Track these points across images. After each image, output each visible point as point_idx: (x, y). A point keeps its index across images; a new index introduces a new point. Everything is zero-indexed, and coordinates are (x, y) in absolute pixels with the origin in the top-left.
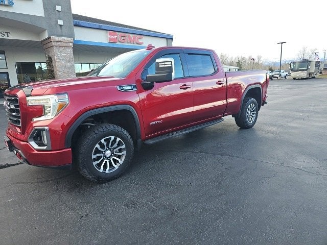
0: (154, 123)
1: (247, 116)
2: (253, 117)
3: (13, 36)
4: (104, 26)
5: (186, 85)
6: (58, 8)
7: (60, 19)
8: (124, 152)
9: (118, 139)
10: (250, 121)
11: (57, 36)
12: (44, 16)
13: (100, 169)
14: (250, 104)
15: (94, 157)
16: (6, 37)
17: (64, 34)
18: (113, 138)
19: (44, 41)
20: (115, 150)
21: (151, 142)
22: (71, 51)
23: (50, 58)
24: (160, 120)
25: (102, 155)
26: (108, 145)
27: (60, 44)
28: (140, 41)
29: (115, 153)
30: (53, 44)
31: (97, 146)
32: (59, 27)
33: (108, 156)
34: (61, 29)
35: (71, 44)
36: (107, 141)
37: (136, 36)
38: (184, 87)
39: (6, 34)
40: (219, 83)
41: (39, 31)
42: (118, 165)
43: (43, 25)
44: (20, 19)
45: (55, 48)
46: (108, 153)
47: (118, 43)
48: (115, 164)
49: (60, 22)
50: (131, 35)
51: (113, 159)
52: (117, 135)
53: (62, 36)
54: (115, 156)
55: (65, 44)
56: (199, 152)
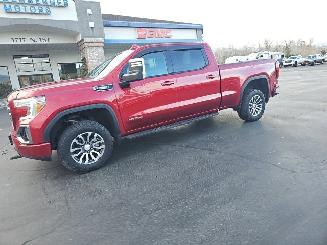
0: (134, 119)
1: (251, 109)
2: (258, 109)
3: (54, 41)
4: (132, 23)
5: (168, 82)
6: (89, 11)
7: (92, 21)
8: (103, 146)
9: (96, 135)
10: (254, 114)
11: (89, 37)
12: (77, 20)
13: (79, 161)
14: (253, 96)
15: (72, 150)
16: (47, 43)
17: (95, 36)
18: (90, 134)
19: (79, 43)
20: (94, 144)
21: (130, 137)
22: (102, 50)
23: (84, 59)
24: (140, 116)
25: (81, 149)
26: (86, 140)
27: (92, 44)
28: (168, 34)
29: (94, 147)
30: (86, 45)
31: (75, 140)
32: (91, 28)
33: (87, 149)
34: (93, 31)
35: (102, 44)
36: (85, 136)
37: (164, 29)
38: (167, 83)
39: (47, 40)
40: (210, 77)
41: (74, 35)
42: (98, 157)
43: (76, 29)
44: (57, 26)
45: (88, 50)
46: (87, 147)
47: (147, 39)
48: (95, 157)
49: (92, 24)
50: (159, 30)
51: (93, 153)
52: (94, 131)
53: (93, 37)
54: (95, 149)
55: (96, 45)
56: (187, 147)
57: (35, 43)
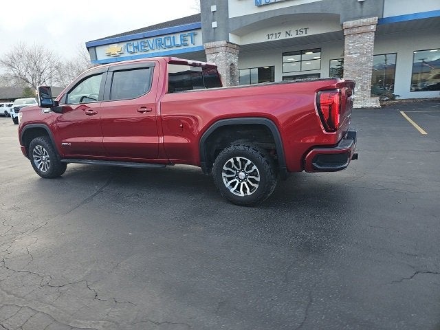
3: (312, 32)
5: (92, 111)
16: (304, 35)
17: (364, 14)
22: (372, 37)
24: (69, 142)
27: (356, 30)
30: (346, 33)
32: (359, 4)
34: (362, 8)
35: (373, 27)
38: (89, 113)
39: (304, 31)
40: (143, 110)
43: (337, 9)
44: (311, 10)
45: (347, 39)
53: (361, 17)
55: (362, 30)
57: (291, 37)
